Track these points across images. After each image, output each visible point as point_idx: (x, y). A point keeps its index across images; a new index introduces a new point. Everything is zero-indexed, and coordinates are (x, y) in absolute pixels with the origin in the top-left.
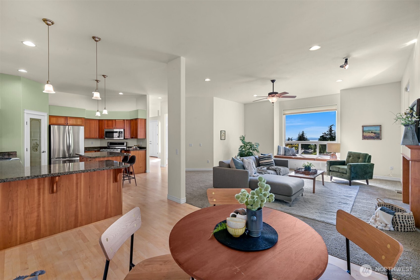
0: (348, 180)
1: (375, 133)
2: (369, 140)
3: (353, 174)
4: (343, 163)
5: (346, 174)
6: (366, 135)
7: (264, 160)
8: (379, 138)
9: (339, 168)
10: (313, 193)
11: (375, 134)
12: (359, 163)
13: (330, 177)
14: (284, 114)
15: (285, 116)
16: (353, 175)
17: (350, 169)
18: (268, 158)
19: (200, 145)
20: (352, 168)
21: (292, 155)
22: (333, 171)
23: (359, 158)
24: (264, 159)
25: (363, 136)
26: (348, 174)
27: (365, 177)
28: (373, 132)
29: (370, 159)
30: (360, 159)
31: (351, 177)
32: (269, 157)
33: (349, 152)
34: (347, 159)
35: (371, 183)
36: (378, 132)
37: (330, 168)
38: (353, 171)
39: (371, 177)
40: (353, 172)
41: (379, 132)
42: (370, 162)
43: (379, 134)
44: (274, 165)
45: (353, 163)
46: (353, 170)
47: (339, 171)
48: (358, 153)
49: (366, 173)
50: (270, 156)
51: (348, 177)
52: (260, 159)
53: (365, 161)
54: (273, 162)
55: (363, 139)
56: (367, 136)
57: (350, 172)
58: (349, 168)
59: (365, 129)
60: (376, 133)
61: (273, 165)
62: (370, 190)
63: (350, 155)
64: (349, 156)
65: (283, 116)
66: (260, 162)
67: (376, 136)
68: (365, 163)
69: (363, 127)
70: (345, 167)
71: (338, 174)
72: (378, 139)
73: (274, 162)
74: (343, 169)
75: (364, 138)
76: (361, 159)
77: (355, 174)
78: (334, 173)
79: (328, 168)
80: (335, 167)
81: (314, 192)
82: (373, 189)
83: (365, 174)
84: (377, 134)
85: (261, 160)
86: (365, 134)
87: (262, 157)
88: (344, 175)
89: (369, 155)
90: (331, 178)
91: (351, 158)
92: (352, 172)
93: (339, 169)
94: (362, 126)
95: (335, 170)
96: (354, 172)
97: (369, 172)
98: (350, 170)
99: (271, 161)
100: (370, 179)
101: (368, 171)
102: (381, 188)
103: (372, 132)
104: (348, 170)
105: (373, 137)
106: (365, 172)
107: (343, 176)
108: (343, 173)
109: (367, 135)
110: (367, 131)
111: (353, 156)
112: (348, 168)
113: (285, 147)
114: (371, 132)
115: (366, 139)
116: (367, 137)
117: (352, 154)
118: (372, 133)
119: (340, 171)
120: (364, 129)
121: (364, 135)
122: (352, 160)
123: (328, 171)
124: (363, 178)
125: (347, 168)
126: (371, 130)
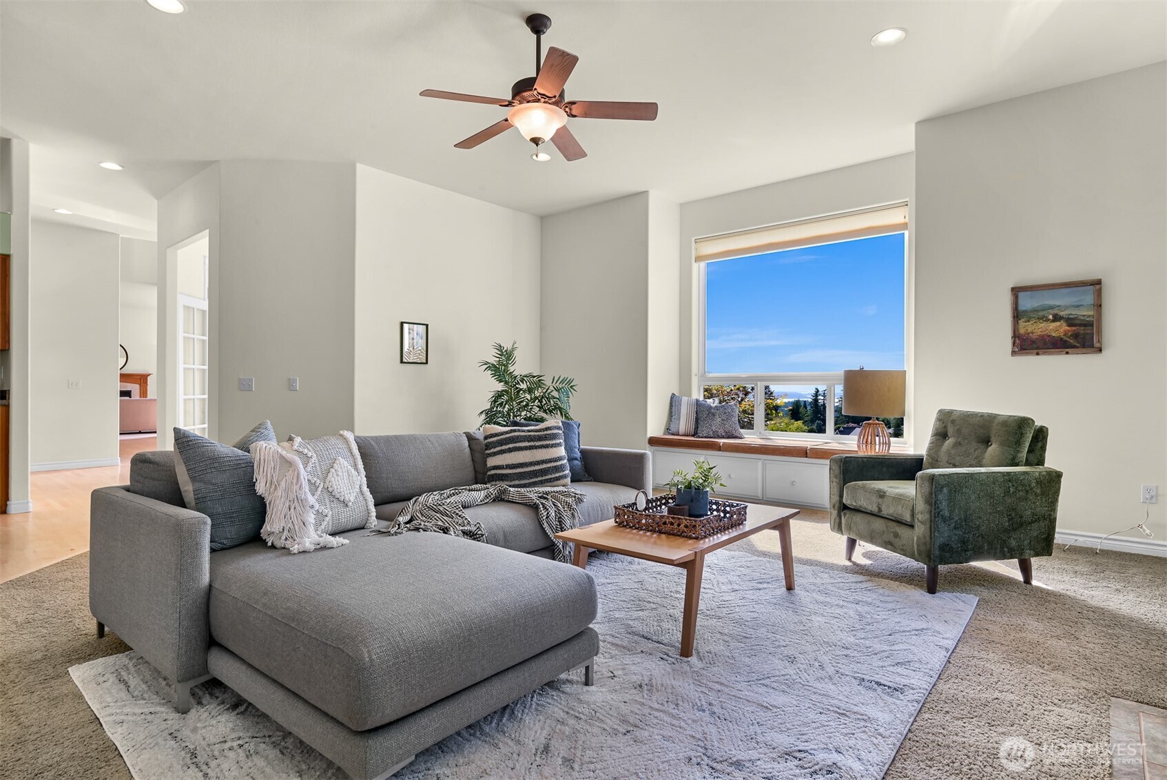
0: (921, 565)
1: (1070, 322)
2: (1044, 353)
3: (943, 527)
4: (907, 469)
5: (912, 526)
6: (1030, 330)
7: (510, 450)
8: (1092, 346)
9: (881, 494)
10: (682, 655)
11: (1069, 325)
12: (983, 470)
13: (842, 540)
14: (698, 259)
15: (703, 264)
16: (945, 533)
17: (932, 501)
18: (532, 444)
19: (291, 386)
20: (940, 497)
21: (721, 432)
22: (857, 510)
23: (987, 442)
24: (511, 446)
25: (1016, 336)
26: (920, 530)
27: (1013, 543)
28: (1062, 314)
29: (1040, 444)
30: (993, 449)
31: (937, 544)
32: (540, 438)
33: (940, 411)
34: (930, 449)
35: (1047, 575)
36: (1086, 313)
37: (841, 496)
38: (947, 514)
39: (1045, 545)
40: (944, 520)
41: (1091, 313)
42: (1041, 462)
43: (1092, 325)
44: (565, 477)
45: (955, 466)
46: (944, 504)
47: (880, 510)
48: (982, 415)
49: (1018, 524)
50: (549, 432)
51: (918, 545)
52: (488, 446)
53: (1013, 459)
54: (560, 459)
55: (1014, 353)
56: (1034, 337)
57: (927, 516)
58: (927, 493)
59: (1027, 303)
60: (1075, 319)
61: (558, 479)
62: (1032, 624)
63: (945, 427)
64: (941, 435)
65: (695, 266)
66: (491, 462)
67: (1076, 336)
68: (1017, 465)
69: (1016, 291)
70: (907, 489)
71: (878, 524)
72: (1084, 350)
73: (566, 461)
74: (899, 499)
75: (1024, 344)
76: (993, 446)
77: (955, 528)
78: (858, 518)
79: (836, 491)
80: (864, 487)
81: (686, 649)
82: (1048, 615)
83: (1014, 530)
84: (1080, 325)
85: (492, 450)
86: (1025, 327)
87: (502, 434)
88: (904, 532)
89: (1038, 423)
90: (852, 544)
91: (949, 442)
92: (939, 520)
93: (880, 500)
94: (1013, 289)
95: (863, 502)
96: (950, 518)
97: (1034, 514)
98: (930, 505)
99: (548, 457)
100: (1037, 555)
101: (1029, 512)
102: (1095, 610)
103: (1057, 318)
104: (921, 506)
105: (1061, 339)
106: (1010, 519)
107: (896, 535)
108: (900, 522)
109: (1032, 333)
110: (1035, 311)
111: (959, 431)
112: (919, 496)
113: (701, 398)
114: (1051, 317)
115: (1031, 354)
116: (1033, 342)
117: (953, 422)
118: (1058, 323)
119: (885, 512)
120: (1021, 302)
121: (1022, 331)
122: (953, 452)
123: (834, 507)
124: (1002, 548)
125: (914, 492)
126: (1051, 308)
